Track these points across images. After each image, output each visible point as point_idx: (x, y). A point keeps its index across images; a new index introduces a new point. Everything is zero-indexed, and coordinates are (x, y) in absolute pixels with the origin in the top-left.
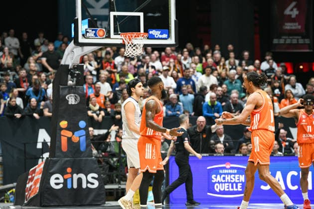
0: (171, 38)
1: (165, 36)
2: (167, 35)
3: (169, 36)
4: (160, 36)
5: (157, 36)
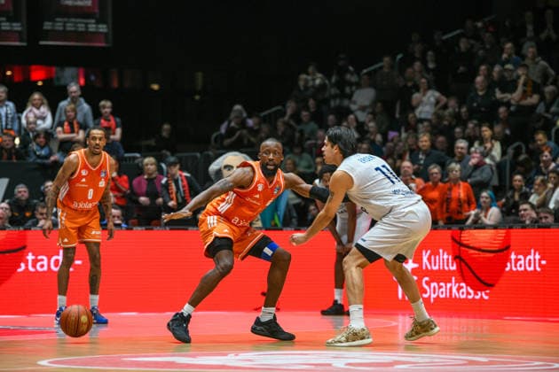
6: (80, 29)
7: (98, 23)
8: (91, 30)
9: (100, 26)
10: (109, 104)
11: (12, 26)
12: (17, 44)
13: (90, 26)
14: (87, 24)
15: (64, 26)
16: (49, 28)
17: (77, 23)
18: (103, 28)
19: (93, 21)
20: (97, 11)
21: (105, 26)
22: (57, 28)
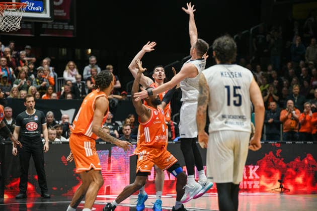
0: (46, 12)
1: (39, 8)
2: (41, 8)
3: (43, 10)
4: (34, 8)
5: (30, 8)
6: (60, 28)
7: (69, 25)
8: (66, 28)
9: (71, 26)
10: (111, 67)
11: (26, 26)
12: (29, 35)
13: (65, 26)
14: (64, 25)
15: (53, 26)
16: (45, 27)
17: (59, 25)
18: (72, 27)
19: (67, 24)
20: (69, 18)
21: (72, 26)
22: (49, 27)
